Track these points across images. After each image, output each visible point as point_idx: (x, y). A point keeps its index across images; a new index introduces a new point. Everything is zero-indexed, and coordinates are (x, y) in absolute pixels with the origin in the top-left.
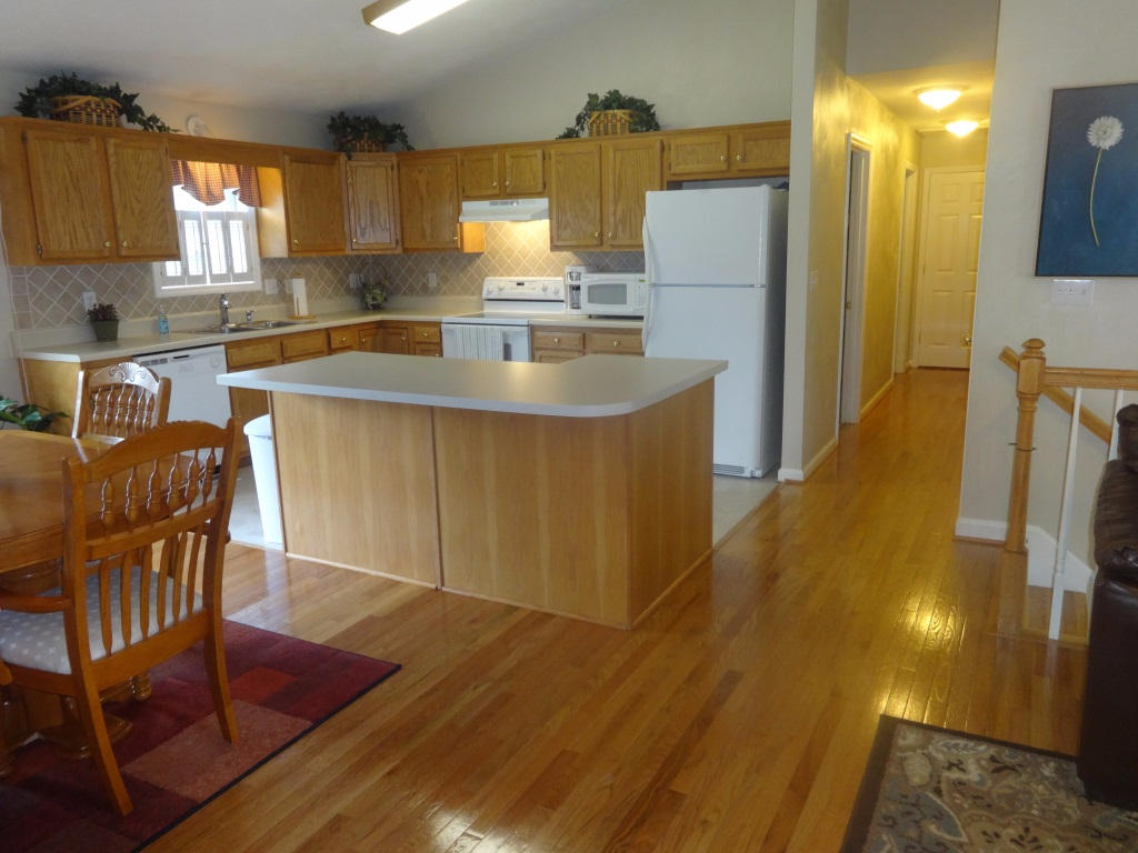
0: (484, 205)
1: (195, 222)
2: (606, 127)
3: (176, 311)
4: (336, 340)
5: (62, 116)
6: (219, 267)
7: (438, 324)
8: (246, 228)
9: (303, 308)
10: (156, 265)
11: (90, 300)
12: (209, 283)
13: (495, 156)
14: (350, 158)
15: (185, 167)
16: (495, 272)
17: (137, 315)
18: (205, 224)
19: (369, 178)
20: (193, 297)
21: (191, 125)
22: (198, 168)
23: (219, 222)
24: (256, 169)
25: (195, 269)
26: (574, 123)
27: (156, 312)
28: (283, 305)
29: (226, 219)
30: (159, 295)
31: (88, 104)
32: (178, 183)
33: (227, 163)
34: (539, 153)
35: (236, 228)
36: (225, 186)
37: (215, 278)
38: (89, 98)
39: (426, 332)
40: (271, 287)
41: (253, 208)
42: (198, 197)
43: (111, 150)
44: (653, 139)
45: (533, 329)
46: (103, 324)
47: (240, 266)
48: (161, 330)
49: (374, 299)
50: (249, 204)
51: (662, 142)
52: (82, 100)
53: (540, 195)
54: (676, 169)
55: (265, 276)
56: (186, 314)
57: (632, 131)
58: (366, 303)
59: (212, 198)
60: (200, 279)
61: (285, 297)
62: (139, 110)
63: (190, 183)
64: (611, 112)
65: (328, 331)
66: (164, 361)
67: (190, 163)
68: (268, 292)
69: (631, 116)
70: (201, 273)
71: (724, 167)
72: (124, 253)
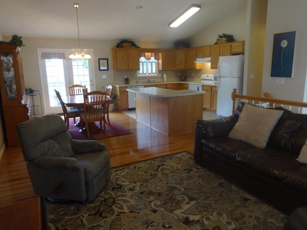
0: (200, 59)
1: (146, 64)
2: (221, 42)
3: (141, 79)
4: (168, 86)
5: (122, 47)
6: (150, 72)
7: (188, 84)
8: (156, 64)
9: (165, 79)
10: (138, 71)
11: (126, 77)
12: (147, 75)
13: (202, 49)
14: (177, 50)
15: (144, 54)
16: (204, 73)
17: (134, 80)
18: (148, 64)
19: (181, 54)
20: (144, 77)
21: (146, 46)
22: (147, 54)
23: (150, 63)
24: (158, 54)
25: (145, 72)
26: (217, 41)
27: (137, 80)
28: (162, 79)
29: (152, 63)
30: (138, 76)
31: (126, 45)
32: (142, 56)
33: (152, 53)
34: (209, 48)
35: (154, 65)
36: (151, 57)
37: (149, 74)
38: (126, 44)
39: (186, 86)
40: (160, 76)
41: (157, 61)
42: (146, 59)
43: (129, 52)
44: (229, 44)
45: (203, 86)
46: (127, 81)
47: (154, 71)
48: (137, 82)
49: (182, 79)
50: (157, 60)
51: (231, 45)
52: (125, 44)
53: (209, 57)
54: (233, 51)
55: (159, 73)
56: (142, 80)
57: (226, 43)
58: (181, 79)
59: (149, 59)
60: (146, 74)
61: (163, 77)
62: (135, 44)
63: (145, 56)
64: (222, 38)
65: (167, 84)
66: (132, 88)
67: (145, 53)
68: (159, 76)
69: (227, 39)
70: (146, 73)
71: (242, 50)
72: (130, 69)
